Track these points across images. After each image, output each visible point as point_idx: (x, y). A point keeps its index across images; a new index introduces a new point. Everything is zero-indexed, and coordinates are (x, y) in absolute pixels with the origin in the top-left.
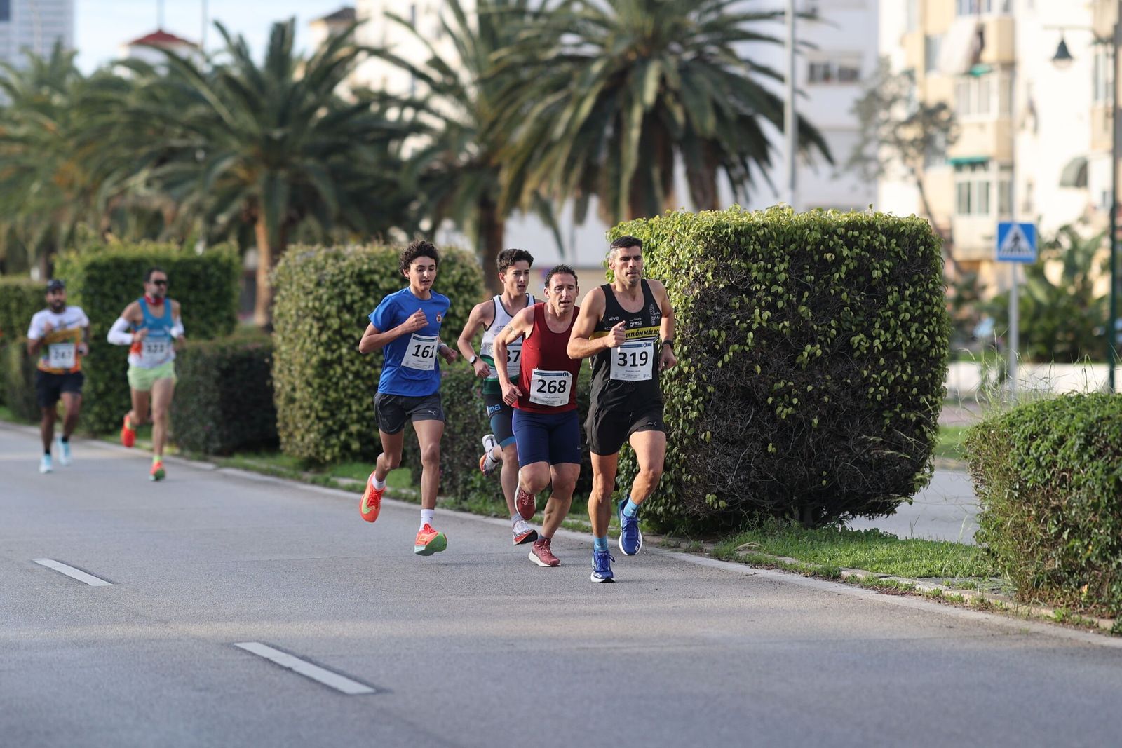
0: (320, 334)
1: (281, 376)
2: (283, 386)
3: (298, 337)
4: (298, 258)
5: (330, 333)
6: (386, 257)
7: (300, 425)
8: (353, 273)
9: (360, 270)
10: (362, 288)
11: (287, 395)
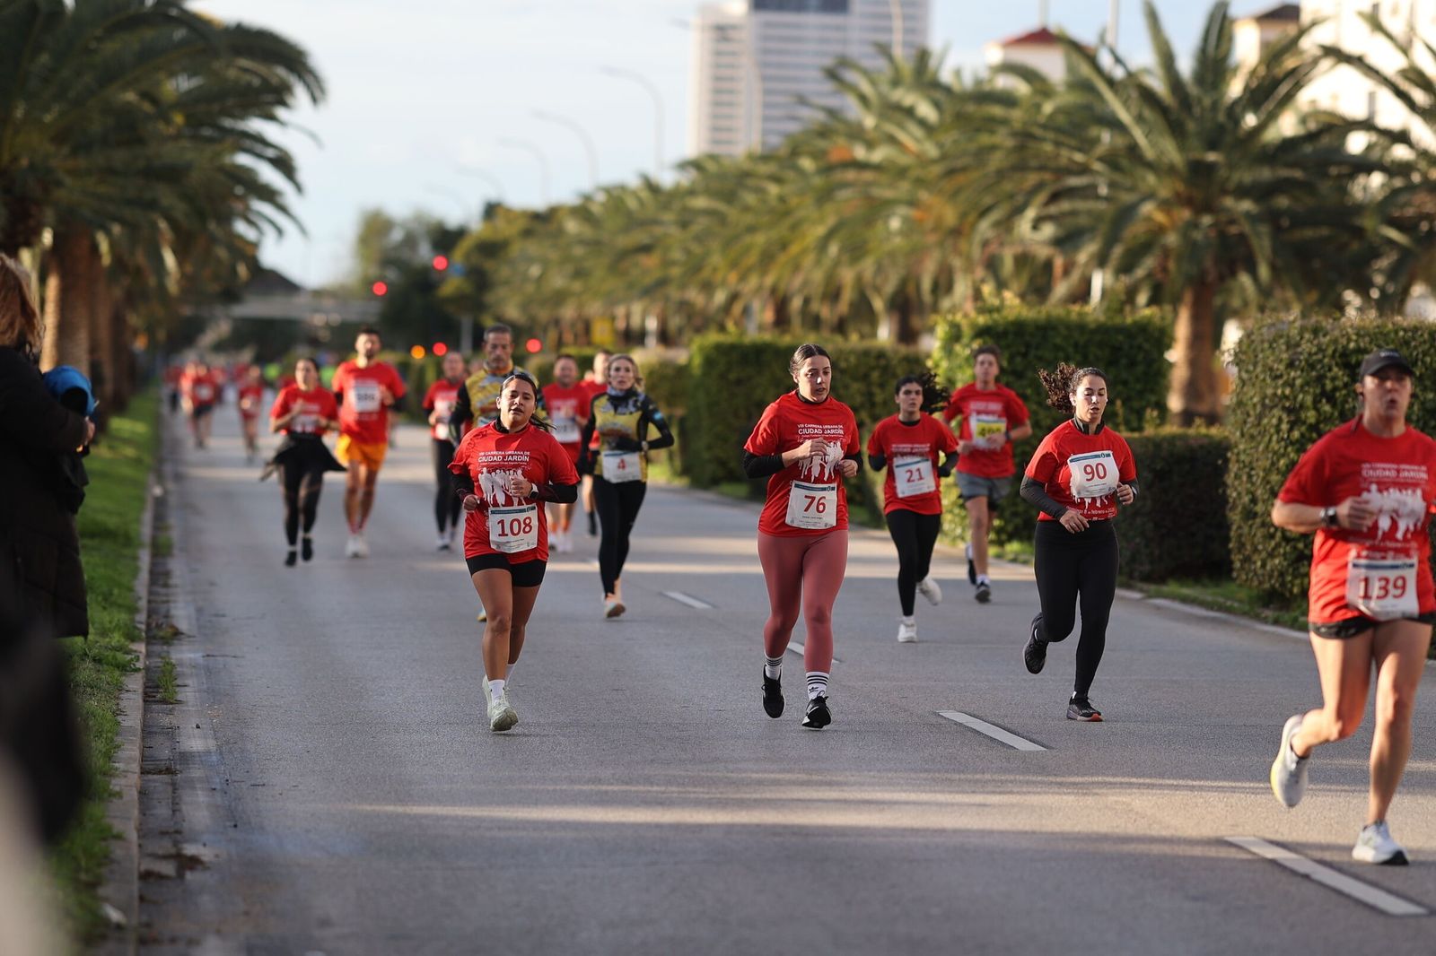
0: (1290, 430)
1: (1237, 483)
2: (1239, 494)
3: (1262, 434)
4: (1264, 330)
5: (1303, 429)
6: (1381, 333)
7: (1260, 547)
8: (1335, 351)
9: (1345, 348)
10: (1347, 371)
11: (1244, 508)
